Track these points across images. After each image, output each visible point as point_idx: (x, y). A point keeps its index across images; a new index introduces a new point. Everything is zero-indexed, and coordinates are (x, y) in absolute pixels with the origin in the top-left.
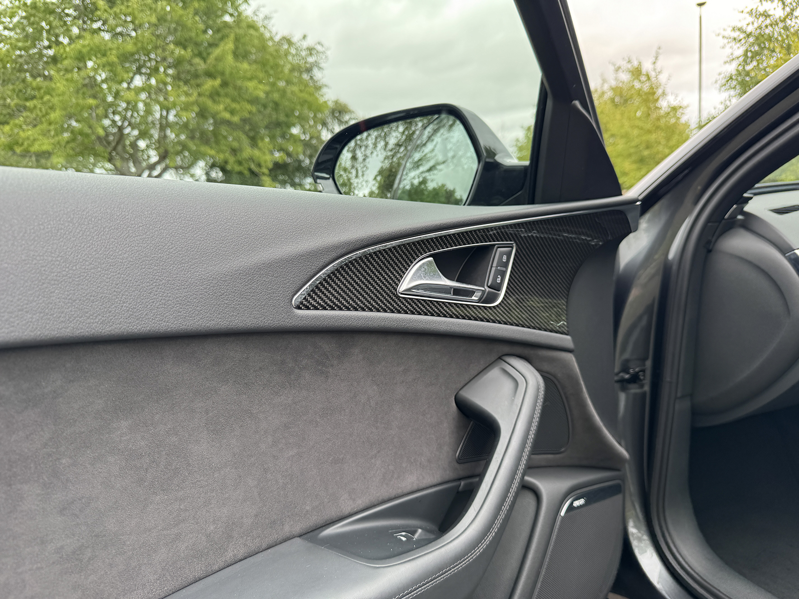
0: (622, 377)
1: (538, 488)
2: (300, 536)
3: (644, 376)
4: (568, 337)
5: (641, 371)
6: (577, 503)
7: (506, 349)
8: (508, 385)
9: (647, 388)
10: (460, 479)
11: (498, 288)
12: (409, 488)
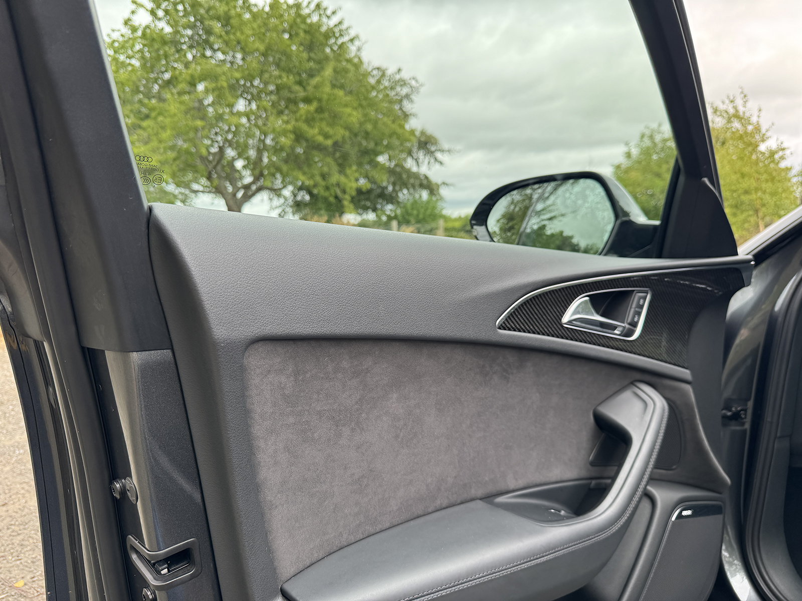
0: (725, 414)
1: (654, 495)
2: (481, 499)
3: (745, 414)
4: (688, 371)
5: (741, 410)
6: (685, 513)
7: (638, 376)
8: (638, 405)
9: (747, 426)
10: (591, 479)
11: (634, 324)
12: (554, 479)
